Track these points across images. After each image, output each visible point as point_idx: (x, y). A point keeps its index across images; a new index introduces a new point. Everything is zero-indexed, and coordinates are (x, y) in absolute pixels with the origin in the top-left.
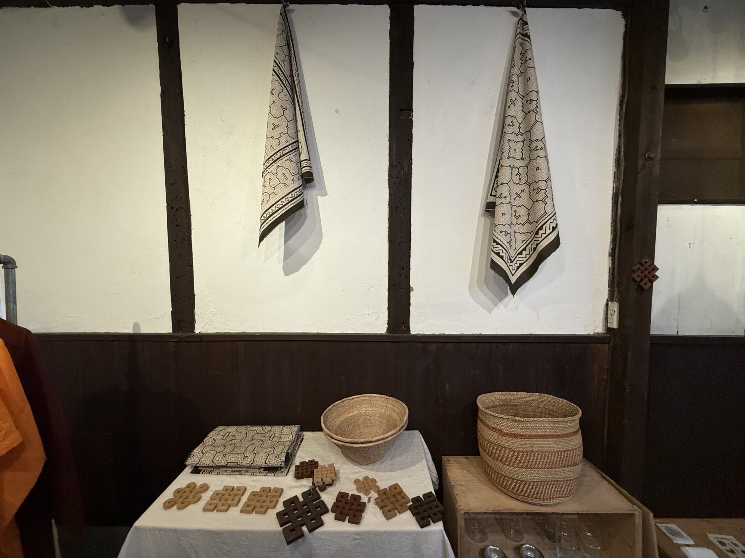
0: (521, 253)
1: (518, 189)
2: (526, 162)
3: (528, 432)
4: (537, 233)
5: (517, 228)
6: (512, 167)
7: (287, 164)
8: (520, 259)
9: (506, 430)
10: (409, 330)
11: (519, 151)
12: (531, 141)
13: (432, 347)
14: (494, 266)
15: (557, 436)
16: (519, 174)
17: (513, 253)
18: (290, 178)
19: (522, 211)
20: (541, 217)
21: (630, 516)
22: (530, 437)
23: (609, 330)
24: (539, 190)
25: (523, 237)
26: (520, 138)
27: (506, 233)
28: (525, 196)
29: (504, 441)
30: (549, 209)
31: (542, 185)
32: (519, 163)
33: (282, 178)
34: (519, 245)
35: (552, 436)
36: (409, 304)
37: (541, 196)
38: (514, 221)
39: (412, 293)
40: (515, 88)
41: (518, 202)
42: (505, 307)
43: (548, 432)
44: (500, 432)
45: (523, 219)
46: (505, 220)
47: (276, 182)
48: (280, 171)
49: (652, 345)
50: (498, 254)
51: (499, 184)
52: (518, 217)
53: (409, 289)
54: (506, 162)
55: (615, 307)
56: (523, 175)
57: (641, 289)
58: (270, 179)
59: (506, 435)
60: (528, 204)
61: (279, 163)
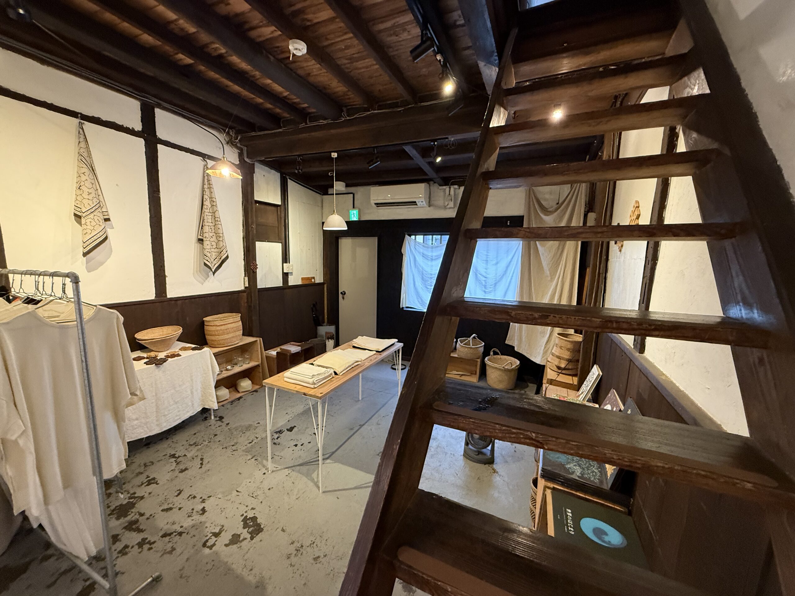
0: (215, 260)
1: (211, 234)
2: (214, 224)
3: (226, 323)
4: (221, 253)
5: (212, 250)
6: (209, 226)
7: (99, 214)
8: (215, 262)
9: (218, 324)
10: (166, 296)
11: (210, 219)
12: (215, 218)
13: (179, 302)
14: (205, 264)
15: (235, 322)
16: (211, 228)
17: (212, 260)
18: (101, 222)
19: (214, 244)
20: (222, 247)
21: (256, 341)
22: (226, 324)
23: (246, 288)
24: (220, 237)
25: (215, 254)
26: (210, 214)
27: (210, 252)
28: (214, 237)
29: (218, 328)
30: (224, 245)
31: (221, 235)
32: (211, 224)
33: (97, 222)
34: (214, 257)
35: (233, 323)
36: (166, 283)
37: (221, 239)
38: (211, 247)
39: (167, 278)
40: (207, 194)
41: (212, 240)
42: (209, 282)
43: (232, 322)
44: (217, 326)
45: (215, 247)
46: (208, 247)
47: (93, 223)
48: (96, 218)
49: (258, 291)
50: (207, 260)
51: (204, 232)
52: (212, 246)
53: (165, 277)
54: (206, 223)
55: (247, 278)
56: (213, 229)
57: (254, 272)
58: (90, 222)
59: (219, 326)
60: (216, 241)
61: (95, 214)
